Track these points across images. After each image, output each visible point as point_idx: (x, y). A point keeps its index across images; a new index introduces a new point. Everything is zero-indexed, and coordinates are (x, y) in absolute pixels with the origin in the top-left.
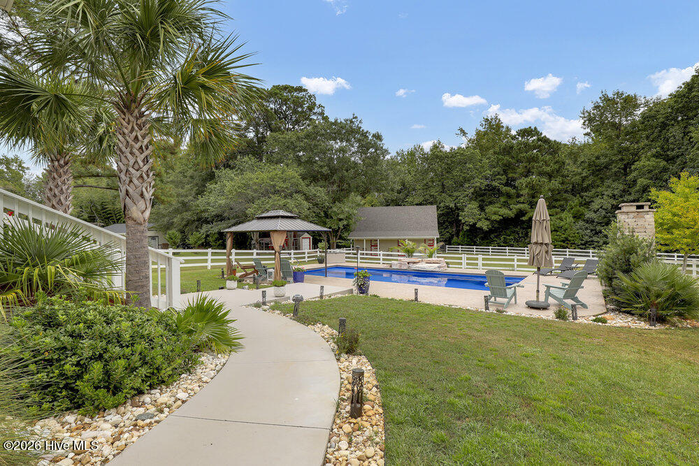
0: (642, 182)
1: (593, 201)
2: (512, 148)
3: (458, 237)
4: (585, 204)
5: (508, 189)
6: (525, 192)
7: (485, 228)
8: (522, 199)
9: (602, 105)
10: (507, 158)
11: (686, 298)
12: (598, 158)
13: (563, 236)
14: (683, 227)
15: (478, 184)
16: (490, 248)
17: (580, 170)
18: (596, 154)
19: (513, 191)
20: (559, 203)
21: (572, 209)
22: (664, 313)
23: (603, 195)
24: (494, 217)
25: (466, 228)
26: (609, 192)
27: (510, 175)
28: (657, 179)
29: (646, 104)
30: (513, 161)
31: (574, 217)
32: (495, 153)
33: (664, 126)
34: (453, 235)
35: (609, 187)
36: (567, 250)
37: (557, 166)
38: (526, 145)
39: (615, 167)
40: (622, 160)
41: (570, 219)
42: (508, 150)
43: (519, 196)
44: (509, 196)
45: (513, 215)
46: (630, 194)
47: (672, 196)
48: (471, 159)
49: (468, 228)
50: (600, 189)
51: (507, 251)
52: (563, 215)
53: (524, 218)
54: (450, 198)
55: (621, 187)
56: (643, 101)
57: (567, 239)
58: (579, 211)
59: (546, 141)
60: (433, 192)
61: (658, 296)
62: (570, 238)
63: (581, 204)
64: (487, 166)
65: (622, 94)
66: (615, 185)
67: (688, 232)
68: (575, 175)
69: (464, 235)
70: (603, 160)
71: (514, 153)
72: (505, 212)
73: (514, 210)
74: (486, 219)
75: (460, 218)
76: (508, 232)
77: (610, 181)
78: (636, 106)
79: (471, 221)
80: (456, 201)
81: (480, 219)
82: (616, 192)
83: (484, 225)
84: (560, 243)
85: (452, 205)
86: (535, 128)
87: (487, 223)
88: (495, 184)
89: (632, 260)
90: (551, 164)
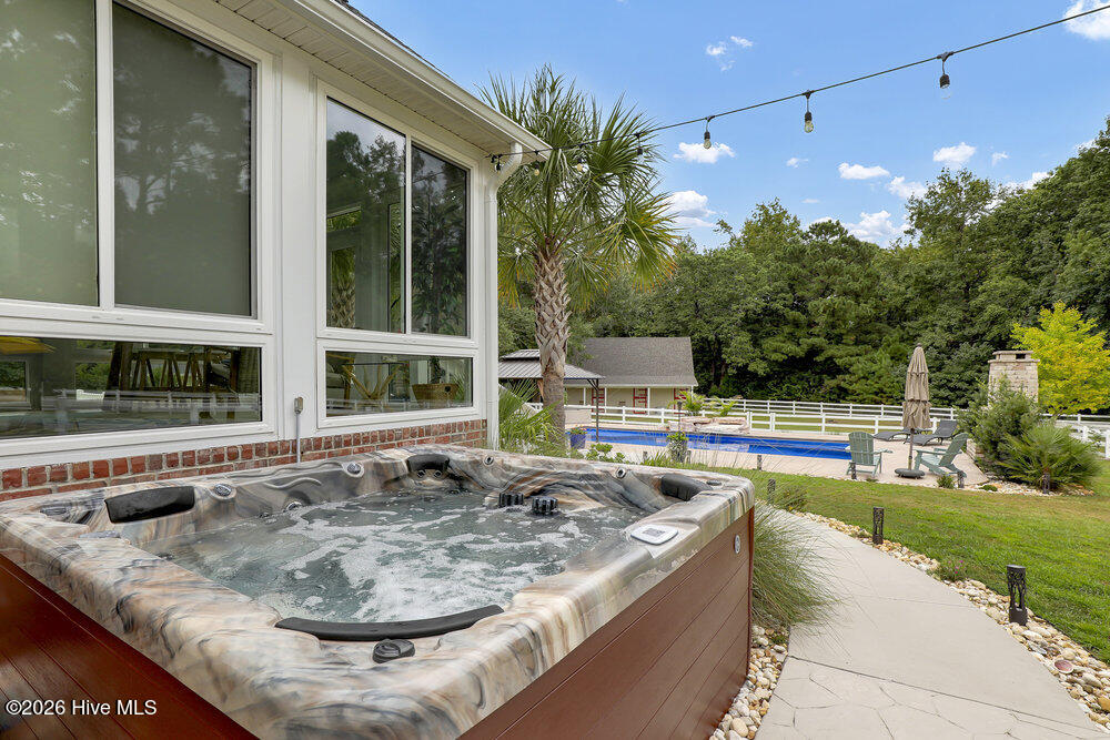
0: (993, 309)
1: (919, 336)
2: (803, 251)
3: (718, 384)
4: (907, 339)
5: (796, 314)
6: (822, 319)
7: (761, 372)
8: (816, 330)
9: (939, 191)
10: (795, 267)
11: (1082, 463)
12: (929, 271)
13: (876, 386)
14: (1055, 378)
15: (752, 306)
16: (769, 401)
17: (902, 289)
18: (928, 265)
19: (803, 318)
20: (869, 337)
21: (889, 346)
22: (1058, 479)
23: (936, 325)
24: (774, 357)
25: (731, 371)
26: (943, 322)
27: (799, 294)
28: (1012, 305)
29: (1002, 195)
30: (804, 272)
31: (892, 358)
32: (777, 258)
33: (1027, 231)
34: (710, 383)
35: (943, 314)
36: (882, 406)
37: (867, 282)
38: (824, 247)
39: (954, 286)
40: (963, 276)
41: (887, 362)
42: (797, 255)
43: (811, 324)
44: (797, 324)
45: (802, 354)
46: (972, 326)
47: (1041, 335)
48: (741, 266)
49: (735, 372)
50: (930, 318)
51: (794, 407)
52: (877, 355)
53: (819, 359)
54: (707, 327)
55: (960, 315)
56: (998, 190)
57: (881, 391)
58: (899, 349)
59: (853, 242)
60: (681, 316)
61: (1052, 461)
62: (885, 389)
63: (902, 340)
64: (764, 280)
65: (970, 177)
66: (953, 311)
67: (1061, 384)
68: (896, 295)
69: (728, 382)
70: (937, 276)
71: (806, 261)
72: (790, 348)
73: (805, 347)
74: (763, 359)
75: (724, 356)
76: (793, 379)
77: (945, 305)
78: (988, 197)
79: (741, 361)
80: (718, 330)
81: (753, 359)
82: (953, 323)
83: (759, 368)
84: (871, 396)
85: (712, 337)
86: (838, 224)
87: (764, 364)
88: (778, 305)
89: (1022, 421)
90: (861, 279)
